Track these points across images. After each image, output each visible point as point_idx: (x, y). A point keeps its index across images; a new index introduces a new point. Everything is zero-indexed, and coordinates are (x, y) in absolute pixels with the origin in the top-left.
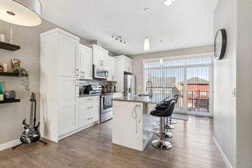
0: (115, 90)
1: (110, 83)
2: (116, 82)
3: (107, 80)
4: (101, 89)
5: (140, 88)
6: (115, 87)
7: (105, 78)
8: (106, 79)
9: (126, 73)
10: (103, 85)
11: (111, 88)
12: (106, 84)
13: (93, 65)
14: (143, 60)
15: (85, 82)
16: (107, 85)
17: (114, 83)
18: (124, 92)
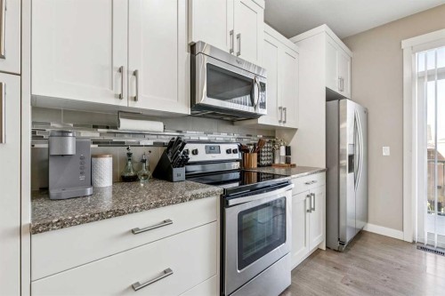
0: (288, 161)
1: (272, 134)
2: (294, 130)
3: (261, 121)
4: (237, 156)
5: (386, 151)
6: (288, 150)
7: (251, 110)
8: (255, 116)
9: (331, 97)
10: (245, 142)
11: (273, 151)
12: (254, 140)
13: (192, 48)
14: (405, 44)
15: (158, 126)
16: (261, 142)
17: (286, 136)
18: (327, 171)
